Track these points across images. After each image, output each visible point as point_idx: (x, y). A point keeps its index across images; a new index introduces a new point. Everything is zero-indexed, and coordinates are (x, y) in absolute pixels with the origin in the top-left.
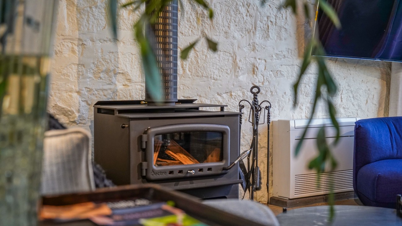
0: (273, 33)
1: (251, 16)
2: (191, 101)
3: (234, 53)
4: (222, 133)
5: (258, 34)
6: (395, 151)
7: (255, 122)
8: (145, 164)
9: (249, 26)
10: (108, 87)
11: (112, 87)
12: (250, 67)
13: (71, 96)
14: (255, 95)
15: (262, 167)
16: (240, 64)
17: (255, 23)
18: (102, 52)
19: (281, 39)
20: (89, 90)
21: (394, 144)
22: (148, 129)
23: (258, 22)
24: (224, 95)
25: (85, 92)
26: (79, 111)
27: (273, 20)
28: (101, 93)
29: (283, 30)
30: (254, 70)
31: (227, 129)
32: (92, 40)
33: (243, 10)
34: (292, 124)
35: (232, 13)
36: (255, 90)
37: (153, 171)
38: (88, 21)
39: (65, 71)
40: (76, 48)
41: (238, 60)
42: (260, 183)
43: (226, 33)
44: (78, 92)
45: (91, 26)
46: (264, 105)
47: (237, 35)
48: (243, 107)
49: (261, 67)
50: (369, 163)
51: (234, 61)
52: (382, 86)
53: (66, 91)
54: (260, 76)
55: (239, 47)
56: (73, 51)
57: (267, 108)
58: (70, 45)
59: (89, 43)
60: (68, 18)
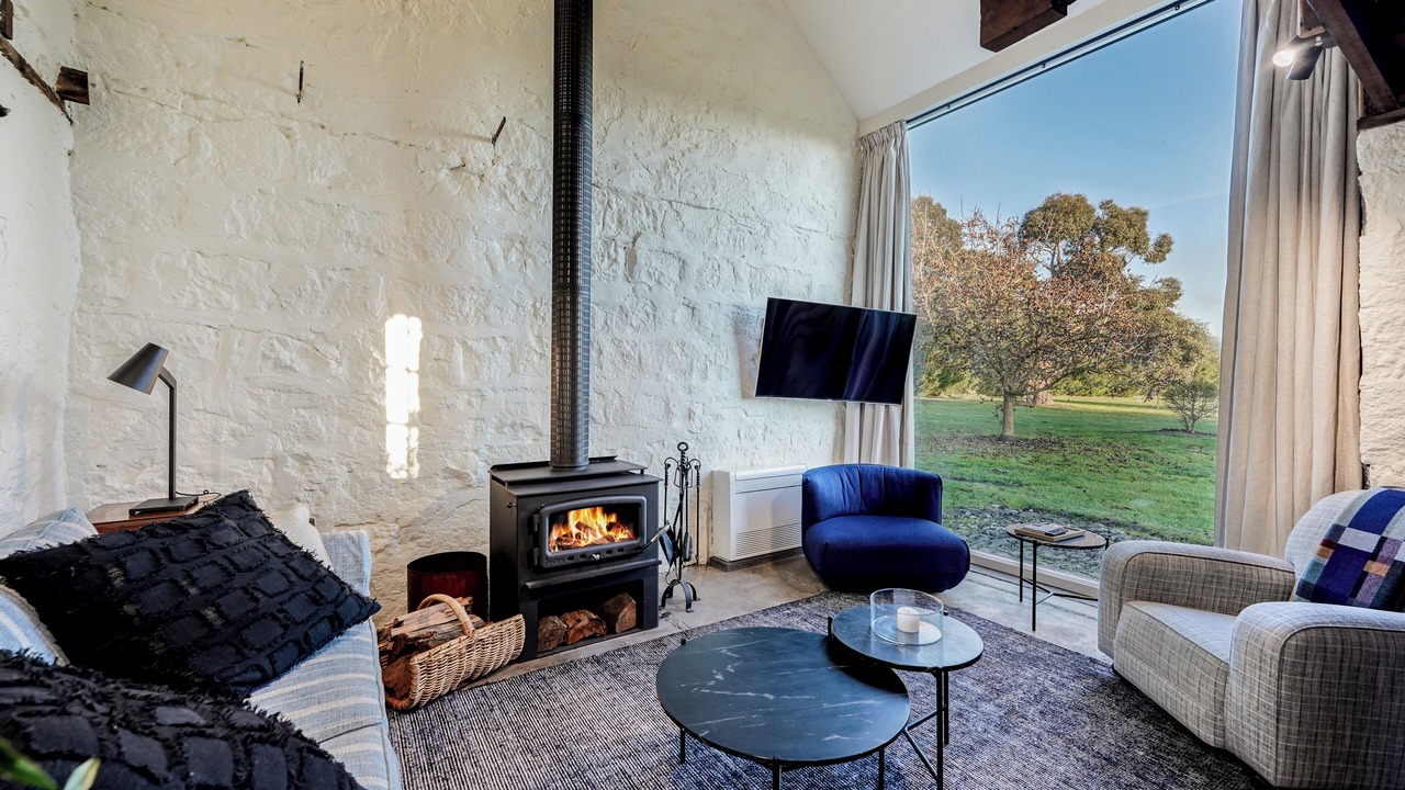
0: (712, 374)
1: (686, 355)
2: (611, 459)
3: (667, 398)
4: (638, 505)
5: (694, 375)
6: (848, 505)
7: (683, 487)
8: (536, 550)
9: (684, 367)
10: (513, 442)
11: (518, 442)
12: (686, 412)
13: (467, 456)
14: (683, 452)
15: (692, 534)
16: (673, 409)
17: (692, 363)
18: (506, 403)
19: (721, 380)
20: (490, 448)
21: (847, 497)
22: (542, 507)
23: (695, 362)
24: (655, 445)
25: (484, 450)
26: (476, 473)
27: (712, 359)
28: (505, 450)
29: (724, 370)
30: (690, 415)
31: (642, 501)
32: (494, 390)
33: (677, 349)
34: (732, 474)
35: (664, 353)
36: (683, 447)
37: (547, 558)
38: (489, 368)
39: (459, 428)
40: (474, 400)
41: (671, 406)
42: (691, 552)
43: (657, 375)
44: (476, 452)
45: (492, 376)
46: (694, 464)
47: (671, 377)
48: (669, 466)
49: (699, 412)
50: (819, 521)
51: (667, 406)
52: (837, 425)
53: (460, 450)
54: (697, 420)
55: (672, 390)
56: (470, 404)
57: (696, 467)
58: (466, 397)
59: (490, 394)
60: (464, 365)
